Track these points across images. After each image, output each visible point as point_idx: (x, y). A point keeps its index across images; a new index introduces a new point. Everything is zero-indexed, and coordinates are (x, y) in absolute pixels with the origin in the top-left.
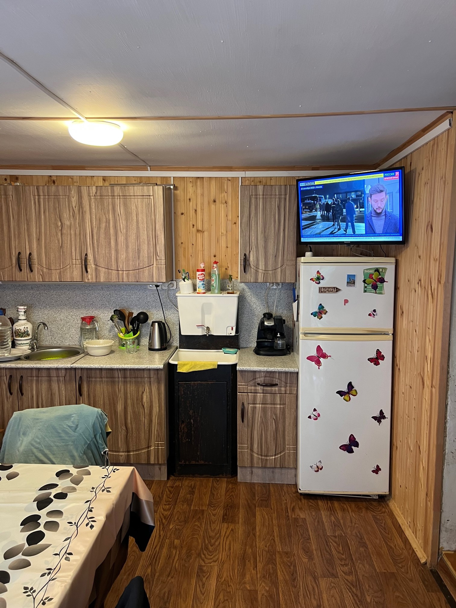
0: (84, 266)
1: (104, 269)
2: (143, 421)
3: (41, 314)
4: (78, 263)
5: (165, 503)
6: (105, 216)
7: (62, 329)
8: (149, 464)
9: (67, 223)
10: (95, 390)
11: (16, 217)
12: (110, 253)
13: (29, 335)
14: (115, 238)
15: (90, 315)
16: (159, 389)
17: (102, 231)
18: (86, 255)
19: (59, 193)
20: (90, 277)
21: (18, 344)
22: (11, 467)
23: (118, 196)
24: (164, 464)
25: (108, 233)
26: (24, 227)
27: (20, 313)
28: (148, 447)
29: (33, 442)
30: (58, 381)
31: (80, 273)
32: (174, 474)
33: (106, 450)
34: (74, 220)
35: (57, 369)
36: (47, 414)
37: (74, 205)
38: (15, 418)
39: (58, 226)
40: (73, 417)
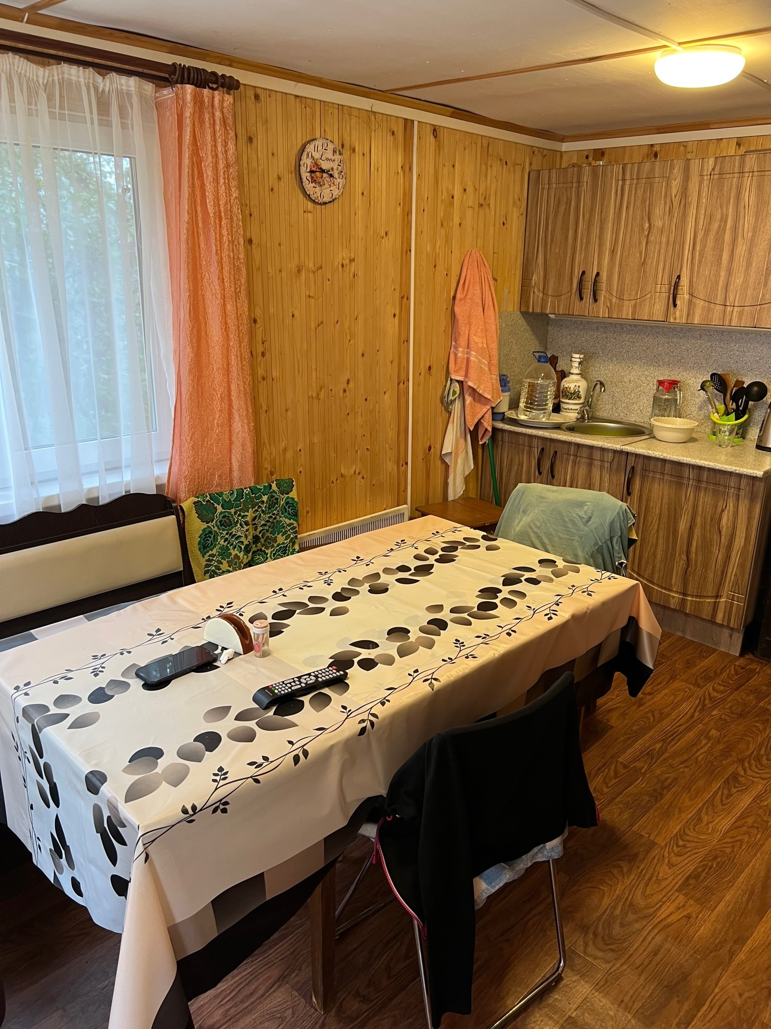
0: (671, 296)
1: (702, 303)
2: (716, 556)
3: (603, 369)
4: (663, 290)
5: (720, 683)
6: (722, 211)
7: (629, 396)
8: (713, 622)
9: (658, 223)
10: (650, 491)
11: (587, 216)
12: (718, 275)
13: (579, 398)
14: (731, 247)
15: (673, 378)
16: (750, 511)
17: (712, 236)
18: (679, 277)
19: (654, 175)
20: (679, 315)
21: (564, 409)
22: (496, 539)
23: (750, 172)
24: (738, 630)
25: (721, 240)
26: (596, 231)
27: (573, 364)
28: (717, 596)
29: (532, 524)
30: (602, 467)
31: (663, 308)
32: (755, 652)
33: (623, 561)
34: (670, 218)
35: (603, 450)
36: (556, 494)
37: (674, 192)
38: (519, 490)
39: (643, 229)
40: (587, 505)
